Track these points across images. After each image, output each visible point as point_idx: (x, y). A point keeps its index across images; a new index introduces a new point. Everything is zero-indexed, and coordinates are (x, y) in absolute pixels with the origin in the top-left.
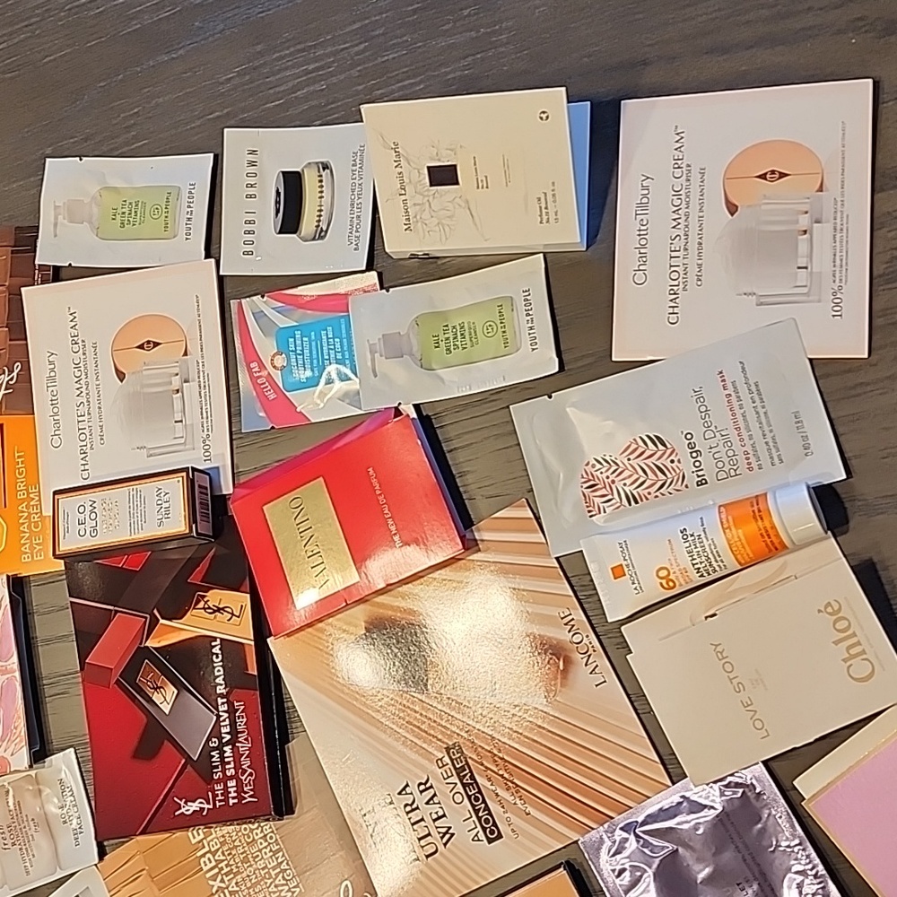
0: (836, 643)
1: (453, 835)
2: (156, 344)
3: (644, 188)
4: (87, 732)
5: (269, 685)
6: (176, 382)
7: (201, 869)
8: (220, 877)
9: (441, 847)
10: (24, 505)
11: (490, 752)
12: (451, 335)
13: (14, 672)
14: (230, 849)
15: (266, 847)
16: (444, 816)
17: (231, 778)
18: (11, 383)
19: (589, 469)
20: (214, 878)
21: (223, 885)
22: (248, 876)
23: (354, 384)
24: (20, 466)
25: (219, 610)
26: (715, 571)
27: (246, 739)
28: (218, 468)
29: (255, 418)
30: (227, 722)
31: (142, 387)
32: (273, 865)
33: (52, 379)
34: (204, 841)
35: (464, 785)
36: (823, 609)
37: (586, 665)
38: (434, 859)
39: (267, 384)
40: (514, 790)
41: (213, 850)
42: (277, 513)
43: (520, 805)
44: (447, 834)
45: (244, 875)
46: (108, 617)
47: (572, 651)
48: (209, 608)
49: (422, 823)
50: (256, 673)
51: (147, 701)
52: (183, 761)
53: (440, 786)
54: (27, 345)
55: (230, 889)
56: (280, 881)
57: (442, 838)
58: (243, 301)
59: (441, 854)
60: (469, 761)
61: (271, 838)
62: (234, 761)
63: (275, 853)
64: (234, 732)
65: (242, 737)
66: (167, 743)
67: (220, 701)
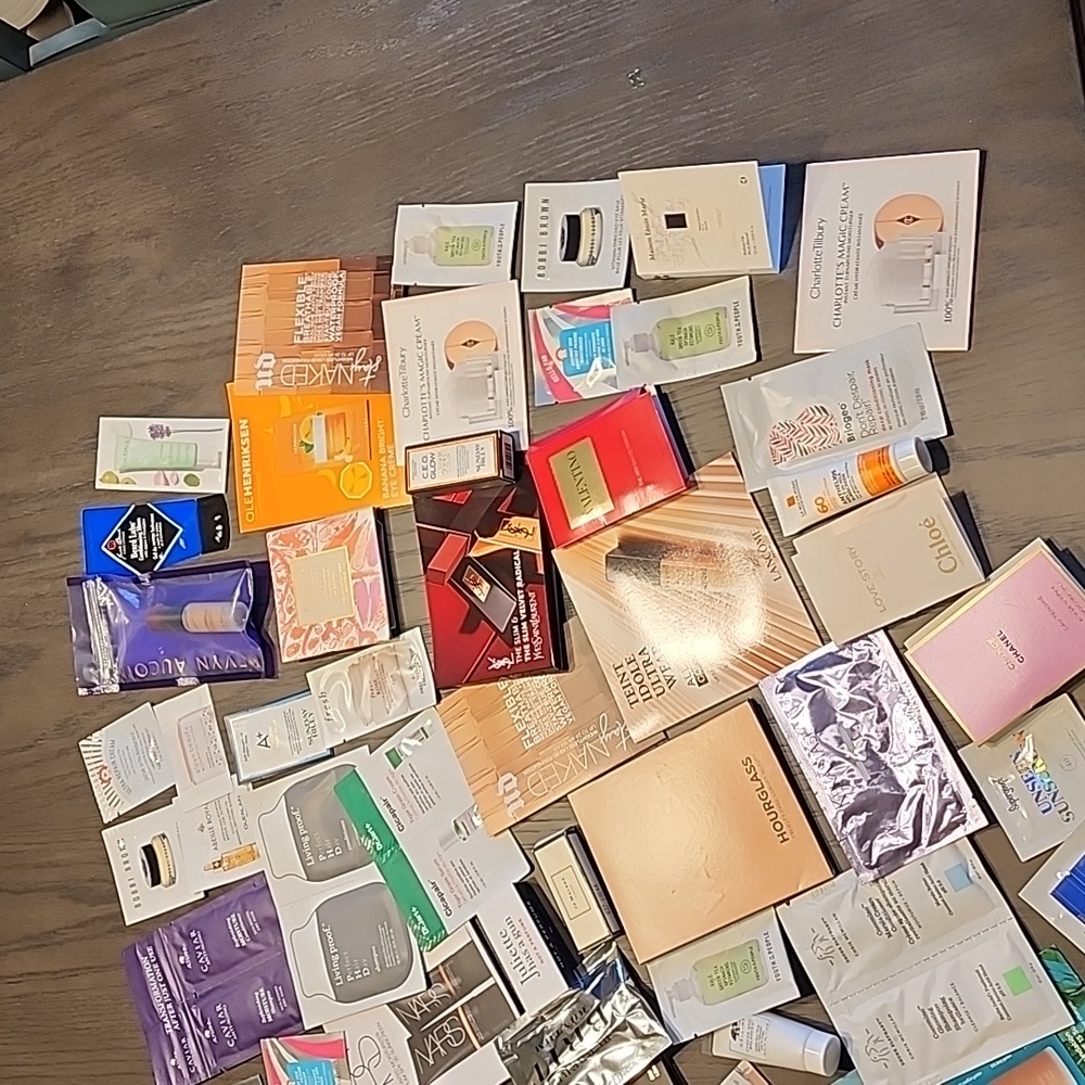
0: (931, 546)
1: (674, 681)
2: (476, 342)
3: (820, 228)
4: (428, 616)
5: (552, 582)
6: (489, 370)
7: (506, 707)
8: (519, 712)
9: (667, 689)
10: (384, 458)
12: (682, 335)
13: (379, 574)
14: (525, 693)
15: (550, 692)
18: (374, 371)
19: (776, 430)
20: (515, 713)
21: (521, 717)
22: (538, 711)
23: (612, 371)
24: (381, 430)
25: (518, 530)
26: (854, 499)
27: (536, 617)
28: (517, 432)
29: (544, 397)
30: (524, 606)
31: (466, 373)
32: (554, 703)
33: (403, 368)
34: (508, 688)
36: (923, 523)
37: (768, 566)
38: (663, 697)
39: (553, 371)
41: (514, 694)
42: (558, 463)
44: (671, 681)
45: (535, 710)
46: (443, 537)
48: (512, 529)
49: (655, 674)
50: (543, 573)
51: (470, 594)
52: (494, 633)
54: (385, 343)
55: (526, 720)
56: (559, 713)
57: (668, 683)
58: (538, 311)
59: (668, 694)
61: (553, 685)
62: (528, 632)
63: (556, 695)
64: (528, 613)
65: (534, 616)
66: (483, 621)
67: (519, 592)
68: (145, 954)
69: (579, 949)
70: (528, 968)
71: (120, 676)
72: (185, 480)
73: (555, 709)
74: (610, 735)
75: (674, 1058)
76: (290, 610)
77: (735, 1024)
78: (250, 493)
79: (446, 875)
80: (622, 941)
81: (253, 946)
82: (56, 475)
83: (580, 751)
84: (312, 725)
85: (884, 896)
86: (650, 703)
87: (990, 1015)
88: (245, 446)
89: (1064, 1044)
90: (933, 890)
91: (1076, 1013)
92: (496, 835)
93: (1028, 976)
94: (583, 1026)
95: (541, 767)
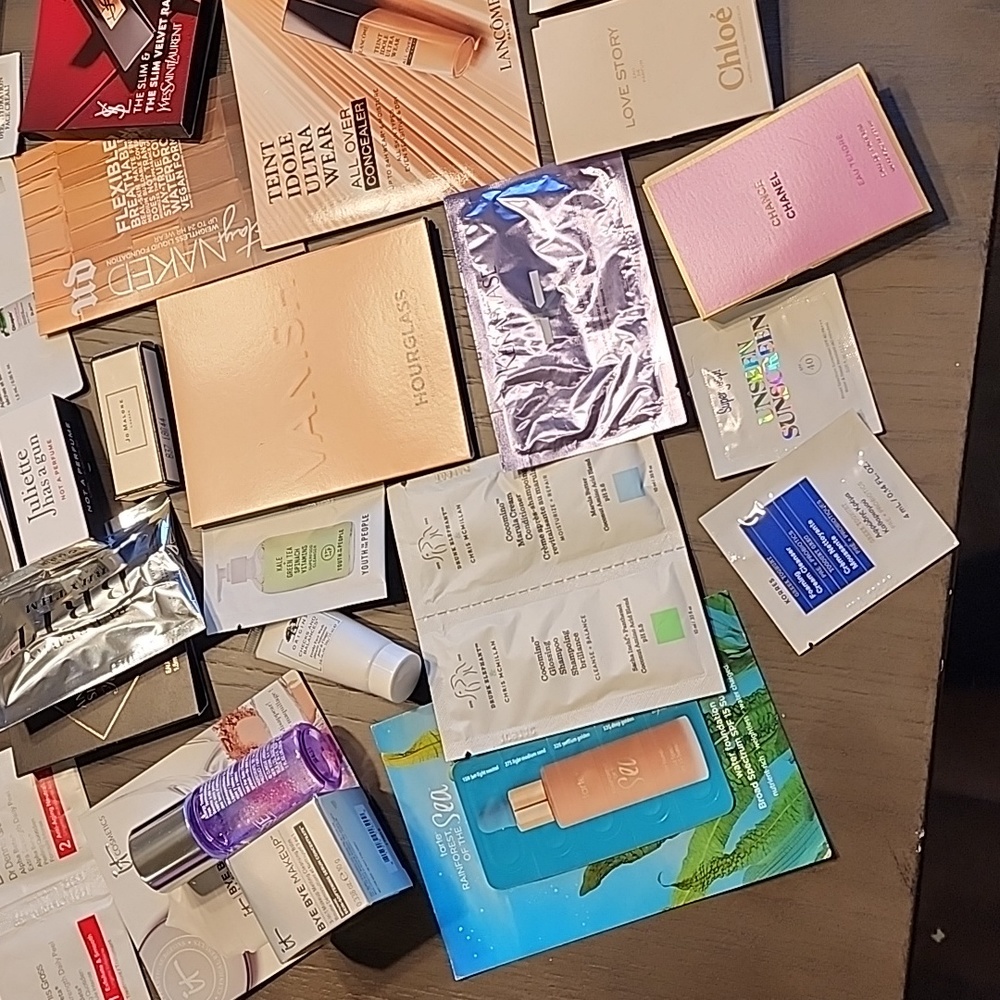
0: (718, 48)
1: (336, 177)
7: (107, 175)
8: (121, 184)
9: (323, 186)
11: (390, 112)
14: (137, 161)
15: (169, 164)
16: (334, 159)
20: (115, 184)
21: (122, 191)
22: (147, 186)
27: (175, 57)
30: (162, 41)
32: (171, 180)
34: (116, 152)
35: (359, 137)
36: (715, 14)
37: (498, 49)
38: (315, 196)
40: (401, 148)
41: (121, 159)
43: (403, 162)
44: (332, 176)
45: (143, 185)
47: (489, 35)
49: (313, 163)
50: (199, 2)
51: (96, 16)
52: (115, 71)
53: (338, 134)
55: (128, 195)
56: (174, 195)
57: (326, 178)
59: (323, 192)
60: (370, 117)
61: (176, 157)
62: (160, 75)
63: (176, 170)
64: (166, 50)
65: (172, 55)
66: (104, 54)
67: (161, 21)
69: (117, 493)
70: (42, 503)
73: (169, 187)
74: (233, 234)
75: (205, 654)
77: (294, 620)
80: (178, 499)
83: (188, 247)
85: (529, 493)
86: (297, 200)
87: (621, 663)
89: (705, 716)
90: (593, 494)
91: (731, 680)
92: (50, 335)
93: (683, 621)
94: (96, 591)
95: (132, 259)
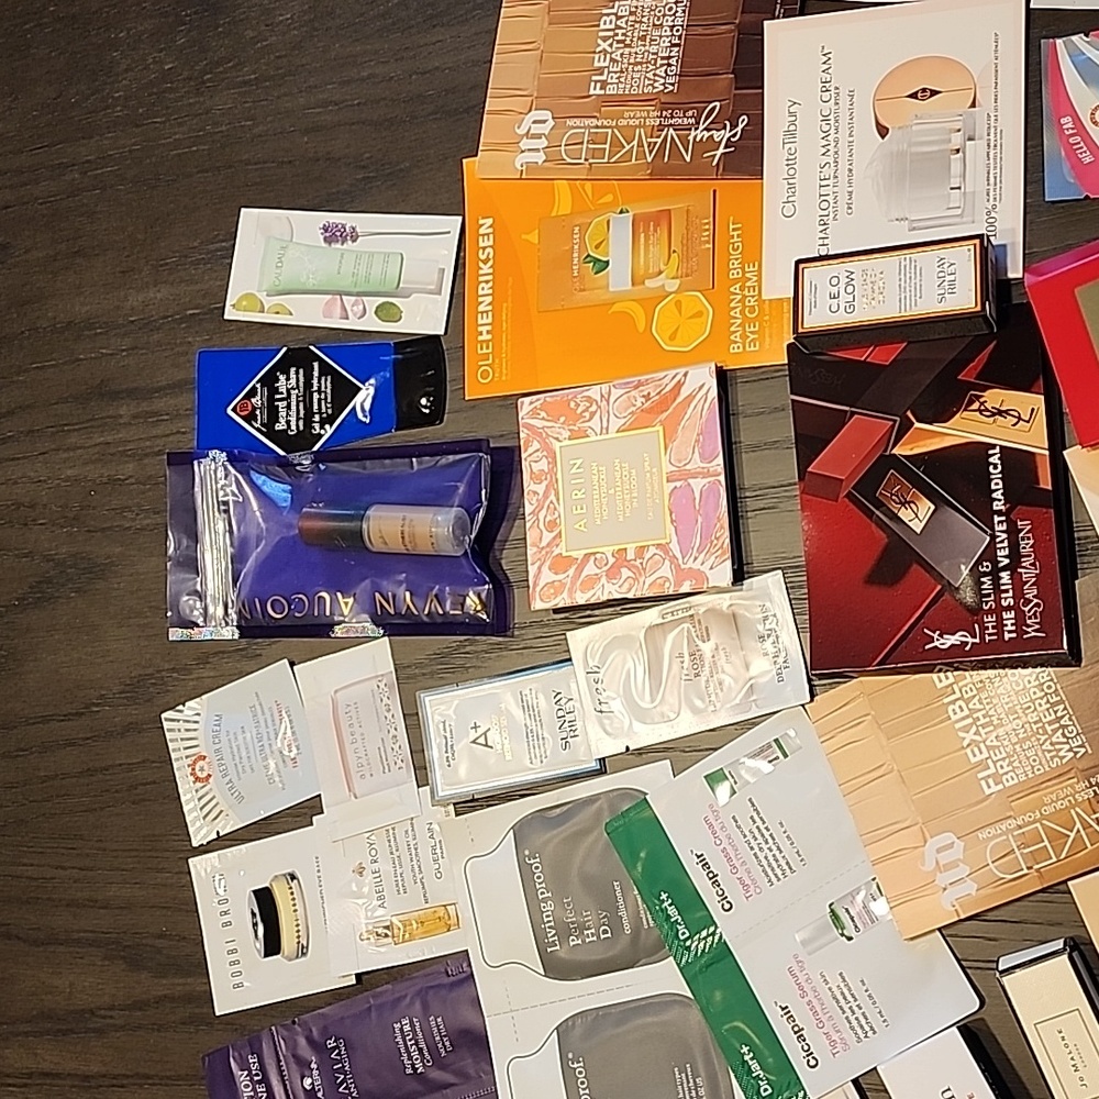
2: (935, 93)
4: (802, 552)
6: (957, 140)
7: (949, 718)
8: (974, 728)
10: (738, 286)
13: (719, 474)
14: (990, 697)
15: (1041, 698)
17: (1009, 608)
18: (732, 139)
20: (966, 729)
22: (1014, 730)
24: (736, 239)
25: (1000, 413)
27: (1033, 564)
28: (1004, 246)
29: (1063, 186)
30: (1006, 544)
31: (910, 145)
32: (1049, 718)
33: (791, 134)
34: (955, 686)
39: (1082, 144)
41: (966, 696)
45: (1009, 728)
46: (841, 420)
48: (987, 410)
50: (1050, 488)
51: (891, 519)
52: (938, 588)
54: (762, 95)
55: (988, 743)
58: (1059, 41)
61: (1049, 687)
62: (1014, 589)
63: (1053, 705)
64: (1015, 556)
65: (1026, 562)
66: (916, 566)
67: (996, 519)
68: (245, 1066)
71: (239, 613)
72: (376, 313)
76: (552, 525)
78: (489, 337)
79: (811, 996)
81: (436, 1075)
82: (159, 296)
84: (568, 717)
88: (485, 262)
92: (912, 939)
95: (1015, 829)
